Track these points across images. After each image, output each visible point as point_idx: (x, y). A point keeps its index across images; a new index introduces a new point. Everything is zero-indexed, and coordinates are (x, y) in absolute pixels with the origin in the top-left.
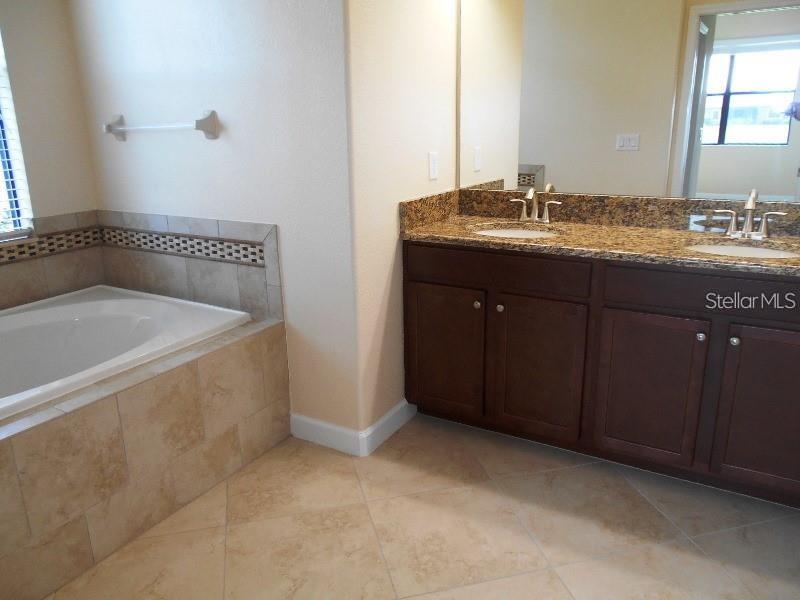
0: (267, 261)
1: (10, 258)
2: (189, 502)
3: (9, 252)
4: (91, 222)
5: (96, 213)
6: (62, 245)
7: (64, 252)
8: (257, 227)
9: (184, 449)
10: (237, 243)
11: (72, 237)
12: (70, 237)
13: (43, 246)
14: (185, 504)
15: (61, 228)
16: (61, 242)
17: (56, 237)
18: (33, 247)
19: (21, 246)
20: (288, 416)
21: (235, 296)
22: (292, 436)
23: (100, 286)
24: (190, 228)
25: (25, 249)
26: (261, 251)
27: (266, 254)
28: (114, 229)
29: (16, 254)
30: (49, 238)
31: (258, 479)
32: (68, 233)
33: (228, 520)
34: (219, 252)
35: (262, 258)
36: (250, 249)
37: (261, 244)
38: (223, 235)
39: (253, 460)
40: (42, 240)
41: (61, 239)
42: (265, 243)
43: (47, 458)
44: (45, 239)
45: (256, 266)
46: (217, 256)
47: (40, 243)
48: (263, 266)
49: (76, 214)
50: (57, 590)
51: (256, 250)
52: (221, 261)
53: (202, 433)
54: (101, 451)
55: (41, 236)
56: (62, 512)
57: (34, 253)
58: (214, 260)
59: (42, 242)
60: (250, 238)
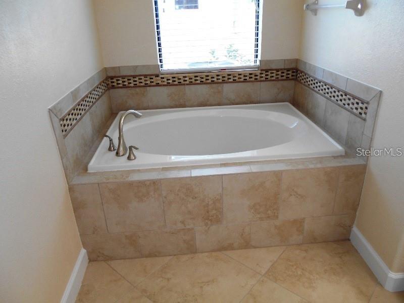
0: (368, 117)
1: (244, 79)
2: (258, 247)
3: (245, 76)
4: (293, 66)
5: (297, 61)
6: (273, 77)
7: (273, 80)
8: (368, 89)
9: (261, 219)
10: (354, 98)
11: (280, 73)
12: (278, 73)
13: (262, 75)
14: (255, 247)
15: (274, 67)
16: (273, 75)
17: (270, 72)
18: (257, 76)
19: (250, 74)
20: (350, 227)
21: (344, 134)
22: (349, 240)
23: (287, 103)
24: (333, 80)
25: (253, 76)
26: (366, 108)
27: (368, 111)
28: (302, 72)
29: (247, 78)
30: (266, 72)
31: (304, 258)
32: (278, 70)
33: (266, 273)
34: (343, 101)
35: (365, 113)
36: (360, 105)
37: (368, 103)
38: (348, 91)
39: (312, 243)
40: (262, 72)
41: (273, 73)
42: (370, 102)
43: (178, 195)
44: (264, 72)
45: (360, 118)
46: (341, 103)
47: (261, 74)
48: (365, 120)
49: (285, 60)
50: (175, 255)
51: (364, 106)
52: (342, 107)
53: (276, 214)
54: (209, 202)
55: (262, 70)
56: (183, 222)
57: (257, 79)
58: (339, 105)
59: (262, 74)
60: (362, 96)
